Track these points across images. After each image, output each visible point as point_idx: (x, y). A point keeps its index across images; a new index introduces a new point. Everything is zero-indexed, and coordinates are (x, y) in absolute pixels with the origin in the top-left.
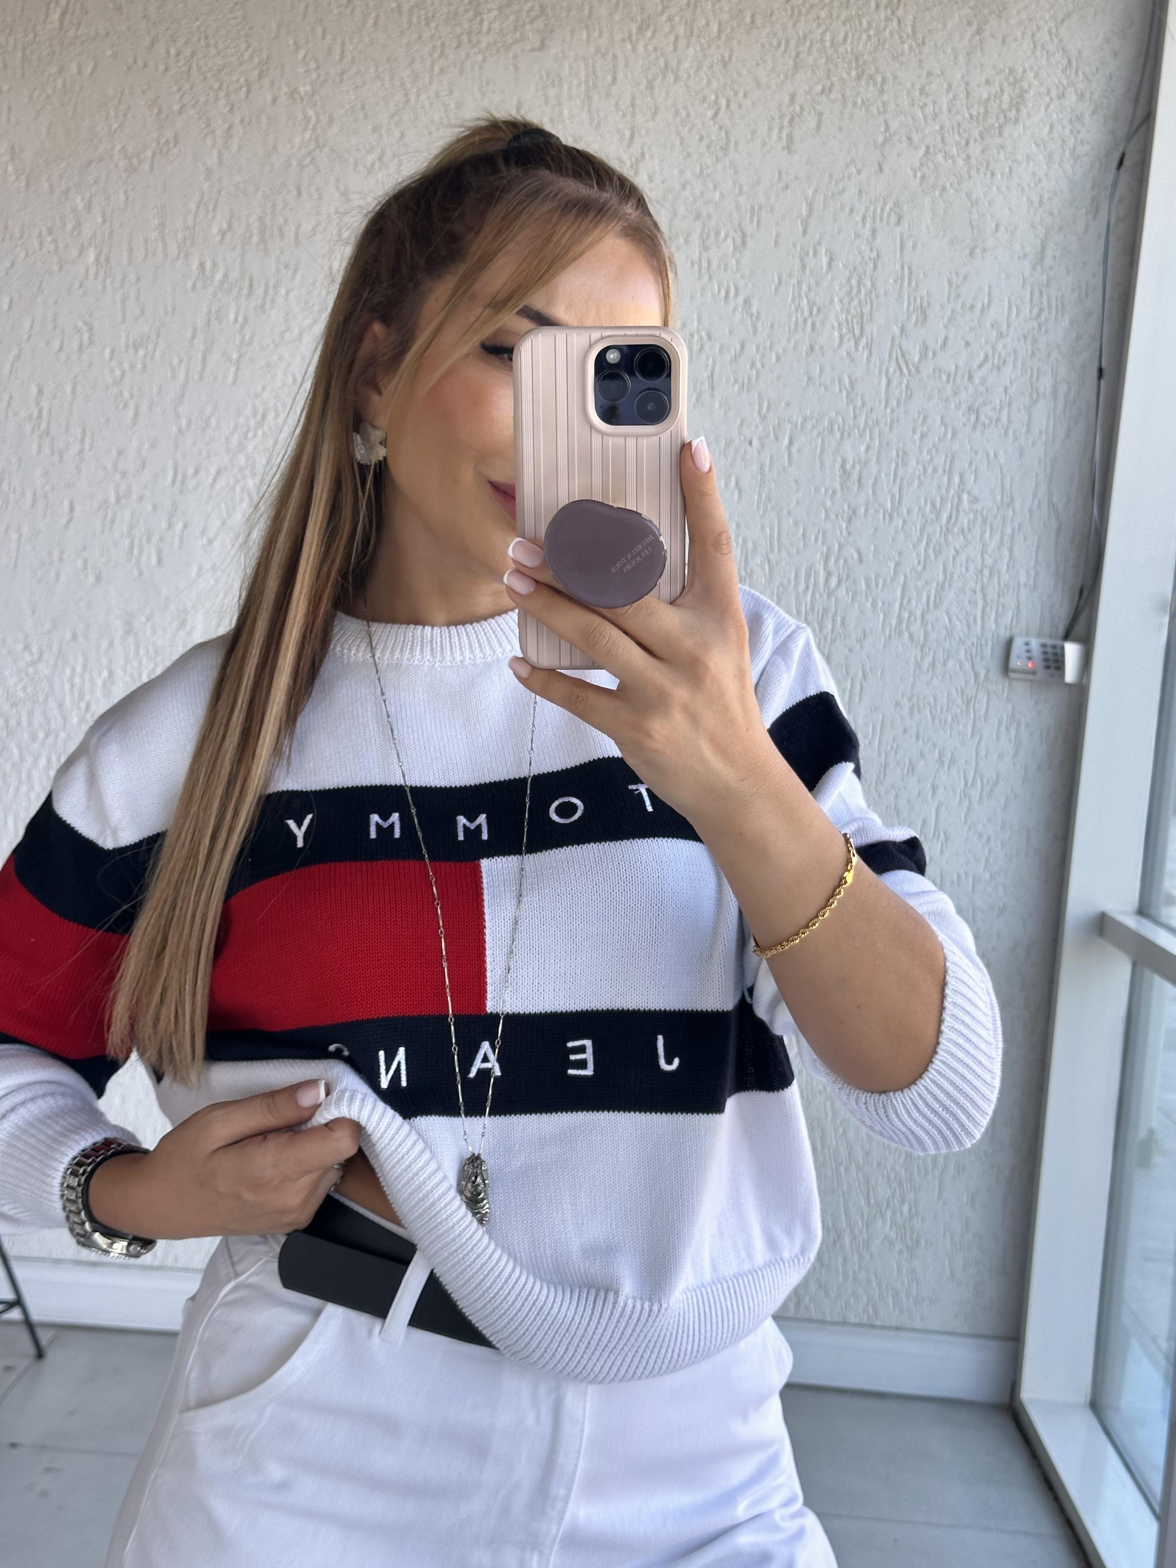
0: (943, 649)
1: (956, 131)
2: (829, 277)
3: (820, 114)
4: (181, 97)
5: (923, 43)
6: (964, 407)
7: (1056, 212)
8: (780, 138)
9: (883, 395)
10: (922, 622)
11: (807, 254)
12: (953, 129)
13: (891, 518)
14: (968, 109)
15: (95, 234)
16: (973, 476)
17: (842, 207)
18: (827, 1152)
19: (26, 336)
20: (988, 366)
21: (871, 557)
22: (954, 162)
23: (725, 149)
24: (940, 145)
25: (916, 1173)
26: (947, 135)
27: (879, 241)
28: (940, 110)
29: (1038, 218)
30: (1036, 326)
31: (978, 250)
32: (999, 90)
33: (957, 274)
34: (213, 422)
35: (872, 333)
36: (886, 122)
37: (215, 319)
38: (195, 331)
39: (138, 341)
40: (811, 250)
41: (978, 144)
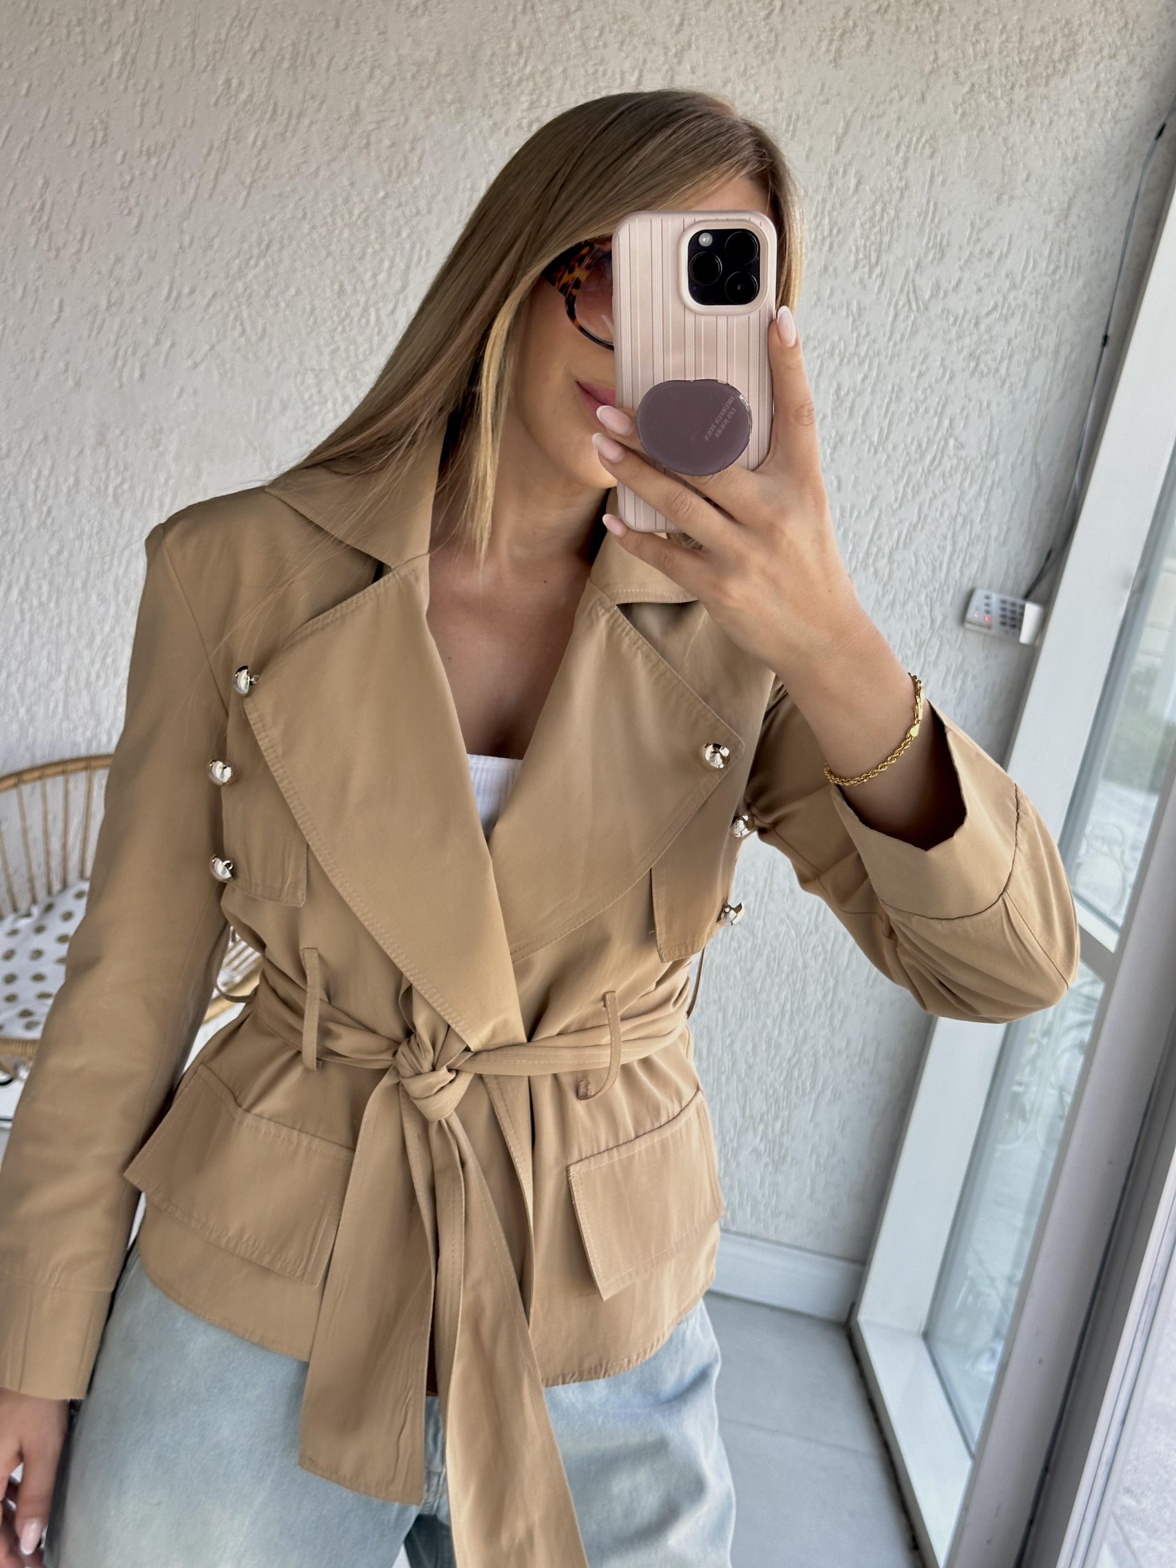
0: (905, 589)
1: (1003, 73)
2: (855, 199)
3: (872, 34)
6: (965, 352)
7: (1088, 171)
8: (828, 51)
9: (888, 327)
10: (889, 558)
11: (837, 173)
12: (1001, 70)
13: (876, 452)
14: (1019, 53)
15: (125, 32)
16: (963, 422)
17: (879, 130)
18: (711, 1059)
19: (40, 125)
20: (996, 315)
21: (851, 486)
22: (997, 104)
23: (772, 52)
24: (986, 85)
25: (793, 1092)
26: (993, 76)
27: (909, 172)
28: (991, 49)
29: (1070, 174)
30: (1050, 282)
31: (1006, 197)
32: (1052, 39)
33: (981, 218)
34: (216, 243)
35: (888, 262)
36: (936, 52)
37: (233, 139)
38: (212, 146)
39: (153, 148)
40: (841, 170)
41: (1023, 90)
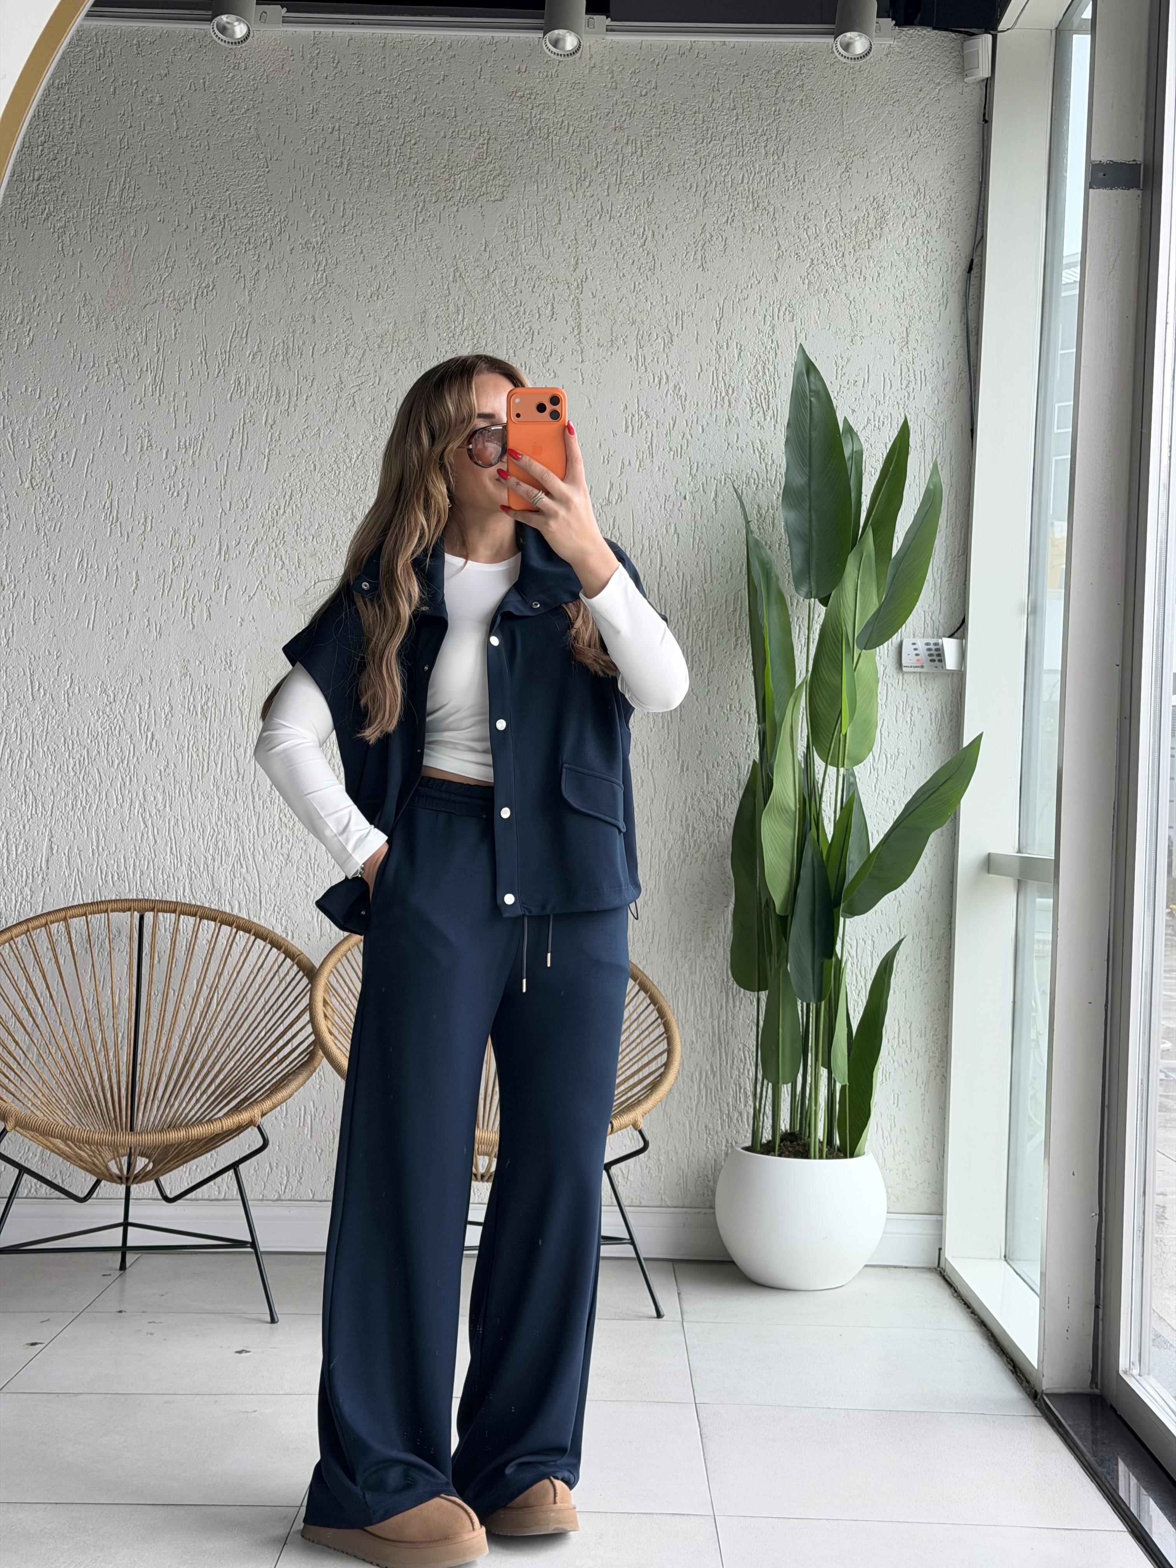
1: (834, 246)
2: (741, 365)
3: (726, 239)
4: (217, 250)
5: (804, 181)
7: (916, 305)
11: (722, 347)
12: (831, 245)
14: (842, 229)
17: (747, 309)
19: (99, 443)
20: (872, 427)
22: (834, 271)
24: (822, 258)
26: (826, 250)
27: (778, 335)
28: (820, 231)
29: (902, 310)
30: (906, 394)
31: (857, 338)
32: (866, 214)
33: (842, 358)
35: (777, 406)
36: (778, 242)
37: (250, 421)
38: (233, 430)
39: (188, 442)
40: (725, 344)
41: (852, 255)
